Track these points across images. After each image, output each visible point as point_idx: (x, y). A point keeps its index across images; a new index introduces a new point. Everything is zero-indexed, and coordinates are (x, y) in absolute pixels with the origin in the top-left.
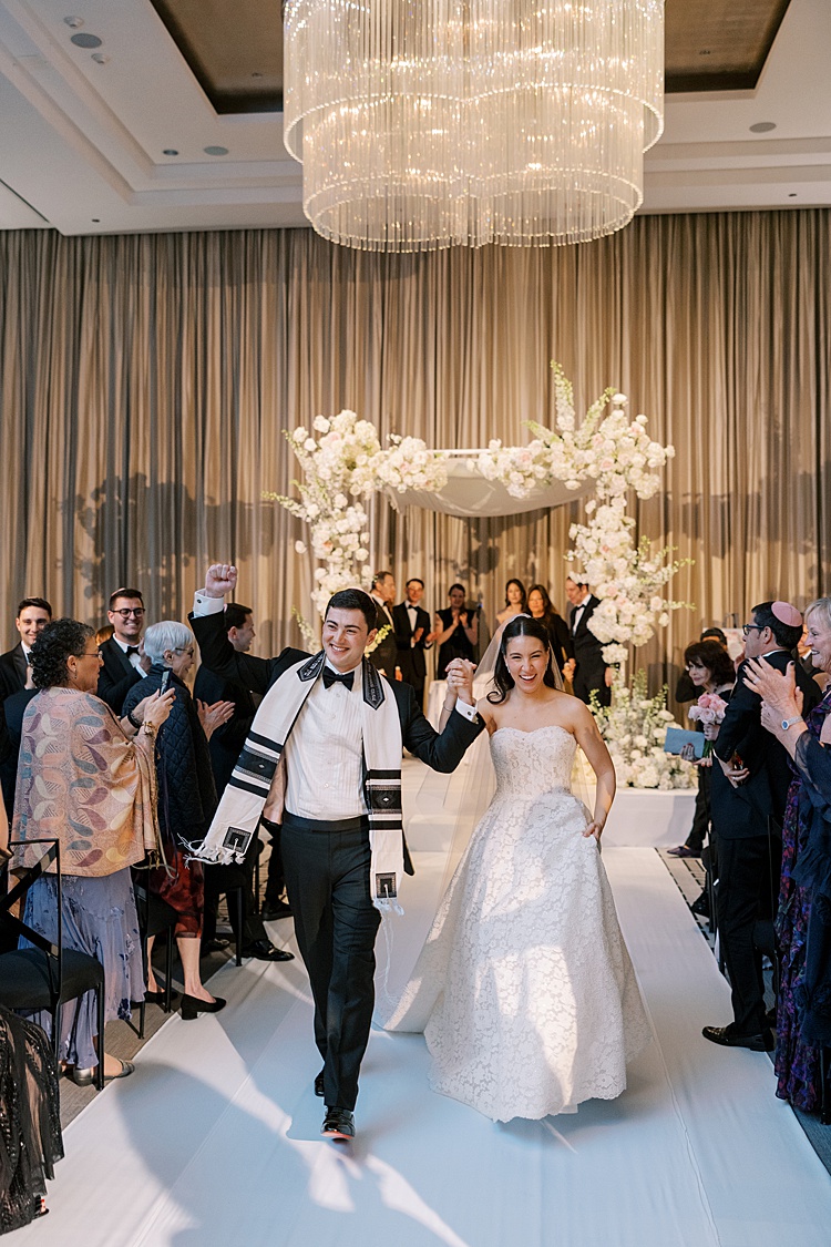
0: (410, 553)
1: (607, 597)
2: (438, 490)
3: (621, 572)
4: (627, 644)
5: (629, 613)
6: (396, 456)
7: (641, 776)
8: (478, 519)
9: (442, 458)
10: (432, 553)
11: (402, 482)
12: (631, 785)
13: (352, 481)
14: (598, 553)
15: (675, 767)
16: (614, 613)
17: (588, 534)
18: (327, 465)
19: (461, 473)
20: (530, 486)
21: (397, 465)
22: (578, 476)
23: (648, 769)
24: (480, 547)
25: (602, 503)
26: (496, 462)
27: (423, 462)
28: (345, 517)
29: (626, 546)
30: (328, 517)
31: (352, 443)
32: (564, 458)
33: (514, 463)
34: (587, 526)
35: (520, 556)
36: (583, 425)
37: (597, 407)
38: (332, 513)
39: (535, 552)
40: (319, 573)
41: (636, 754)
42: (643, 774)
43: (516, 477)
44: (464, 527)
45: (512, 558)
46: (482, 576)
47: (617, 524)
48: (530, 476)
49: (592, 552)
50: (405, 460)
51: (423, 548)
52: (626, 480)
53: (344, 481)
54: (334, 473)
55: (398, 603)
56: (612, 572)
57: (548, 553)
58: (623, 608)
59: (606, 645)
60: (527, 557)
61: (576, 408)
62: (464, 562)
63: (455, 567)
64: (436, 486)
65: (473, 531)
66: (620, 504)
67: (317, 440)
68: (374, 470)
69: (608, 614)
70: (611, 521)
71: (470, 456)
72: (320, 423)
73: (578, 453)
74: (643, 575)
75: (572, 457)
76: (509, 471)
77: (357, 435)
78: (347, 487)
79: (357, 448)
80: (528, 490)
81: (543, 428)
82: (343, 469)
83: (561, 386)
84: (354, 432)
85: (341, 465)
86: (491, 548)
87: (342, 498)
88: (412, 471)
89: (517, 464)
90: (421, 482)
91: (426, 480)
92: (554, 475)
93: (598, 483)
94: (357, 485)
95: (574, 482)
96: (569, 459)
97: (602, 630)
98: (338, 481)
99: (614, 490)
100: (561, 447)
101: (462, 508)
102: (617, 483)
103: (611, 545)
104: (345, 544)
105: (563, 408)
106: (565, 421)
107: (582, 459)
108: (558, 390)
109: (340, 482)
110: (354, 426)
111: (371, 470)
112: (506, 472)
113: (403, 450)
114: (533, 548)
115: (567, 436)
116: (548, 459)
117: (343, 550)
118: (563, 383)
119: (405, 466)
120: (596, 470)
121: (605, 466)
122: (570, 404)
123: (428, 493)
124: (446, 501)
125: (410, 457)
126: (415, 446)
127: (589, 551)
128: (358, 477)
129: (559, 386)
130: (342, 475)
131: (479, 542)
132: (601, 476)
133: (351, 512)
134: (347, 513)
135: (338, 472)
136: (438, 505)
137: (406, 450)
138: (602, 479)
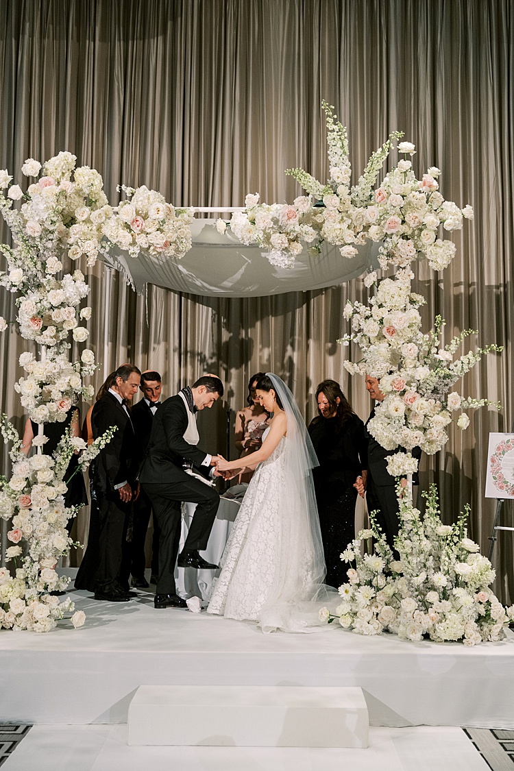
0: (152, 345)
1: (393, 392)
2: (181, 256)
3: (408, 361)
4: (417, 452)
5: (422, 413)
6: (127, 211)
7: (440, 627)
8: (229, 300)
9: (185, 215)
10: (177, 344)
11: (134, 243)
12: (426, 636)
13: (71, 241)
14: (381, 337)
15: (483, 613)
16: (401, 413)
17: (368, 313)
18: (37, 219)
19: (211, 238)
20: (296, 252)
21: (129, 219)
22: (355, 241)
23: (448, 616)
24: (230, 338)
26: (253, 222)
27: (161, 216)
28: (60, 287)
29: (415, 328)
30: (39, 286)
31: (69, 192)
32: (339, 216)
33: (276, 221)
34: (365, 303)
35: (276, 350)
36: (361, 179)
37: (379, 156)
38: (44, 281)
39: (293, 345)
40: (26, 358)
41: (432, 597)
42: (443, 624)
43: (278, 239)
44: (213, 315)
45: (266, 352)
46: (233, 371)
47: (402, 301)
48: (295, 239)
49: (372, 335)
50: (137, 214)
51: (166, 339)
52: (416, 246)
53: (60, 240)
54: (46, 230)
55: (137, 400)
56: (398, 361)
57: (308, 346)
58: (414, 406)
59: (392, 453)
60: (284, 351)
61: (352, 158)
62: (213, 355)
63: (203, 360)
64: (177, 250)
65: (223, 320)
66: (405, 277)
67: (25, 188)
68: (99, 229)
69: (394, 414)
70: (396, 297)
71: (221, 215)
72: (30, 167)
73: (354, 211)
74: (435, 365)
75: (349, 217)
76: (269, 233)
77: (77, 183)
78: (63, 247)
79: (77, 199)
80: (293, 258)
81: (312, 179)
82: (57, 224)
83: (334, 131)
84: (72, 179)
85: (55, 219)
86: (242, 339)
87: (56, 262)
88: (146, 229)
89: (280, 224)
90: (158, 244)
91: (164, 241)
92: (327, 238)
93: (381, 249)
94: (77, 247)
95: (351, 248)
96: (345, 218)
97: (385, 434)
98: (52, 240)
99: (399, 259)
100: (336, 201)
101: (211, 285)
102: (403, 250)
103: (396, 327)
104: (59, 320)
105: (337, 157)
106: (340, 171)
107: (361, 219)
108: (331, 136)
109: (53, 241)
110: (73, 172)
111: (94, 228)
112: (266, 234)
113: (135, 202)
114: (290, 340)
115: (343, 190)
116: (319, 219)
117: (57, 329)
118: (336, 128)
119: (138, 223)
120: (379, 232)
121: (390, 228)
122: (344, 153)
123: (167, 261)
124: (191, 275)
125: (144, 212)
126: (151, 197)
127: (369, 335)
128: (77, 236)
129: (331, 131)
130: (56, 232)
131: (230, 333)
132: (384, 241)
133: (68, 281)
134: (63, 281)
135: (51, 228)
136: (183, 282)
137: (140, 203)
138: (386, 245)
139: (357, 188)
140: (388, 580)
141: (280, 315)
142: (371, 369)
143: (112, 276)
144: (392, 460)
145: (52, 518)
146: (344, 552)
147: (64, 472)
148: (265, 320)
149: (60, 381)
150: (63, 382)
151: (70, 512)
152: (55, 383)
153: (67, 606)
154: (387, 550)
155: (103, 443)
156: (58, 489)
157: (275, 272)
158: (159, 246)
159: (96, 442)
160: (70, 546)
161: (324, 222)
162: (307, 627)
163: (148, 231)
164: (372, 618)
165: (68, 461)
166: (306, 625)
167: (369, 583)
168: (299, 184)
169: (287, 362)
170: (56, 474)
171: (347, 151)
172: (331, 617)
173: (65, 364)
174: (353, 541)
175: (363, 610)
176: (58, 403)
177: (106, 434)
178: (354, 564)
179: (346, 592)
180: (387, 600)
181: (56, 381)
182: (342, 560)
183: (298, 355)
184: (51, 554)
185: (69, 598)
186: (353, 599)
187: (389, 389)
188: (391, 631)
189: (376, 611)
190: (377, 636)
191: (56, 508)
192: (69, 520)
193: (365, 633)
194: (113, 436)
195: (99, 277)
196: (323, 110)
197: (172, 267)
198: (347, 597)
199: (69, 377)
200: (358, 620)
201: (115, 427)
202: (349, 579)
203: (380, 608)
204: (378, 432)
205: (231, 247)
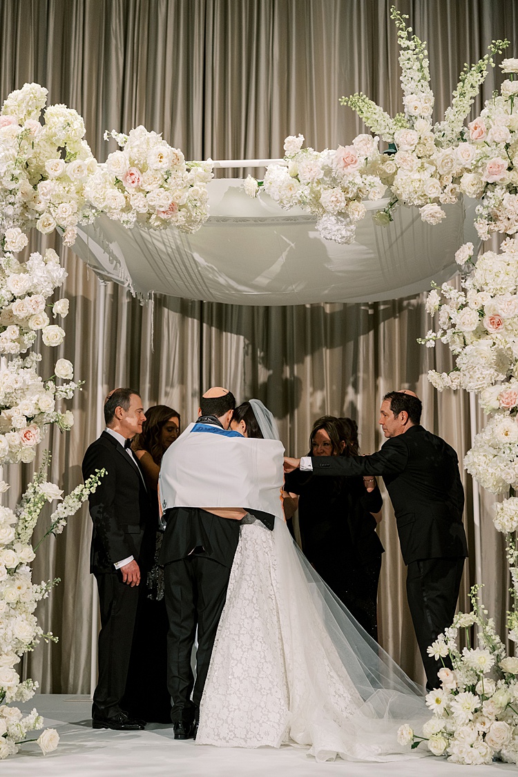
1: (500, 410)
6: (117, 160)
10: (197, 386)
11: (128, 208)
14: (481, 332)
16: (514, 437)
20: (357, 218)
21: (120, 172)
22: (442, 197)
24: (270, 377)
25: (482, 247)
27: (165, 164)
28: (25, 270)
31: (37, 134)
32: (418, 163)
33: (328, 171)
35: (332, 394)
39: (355, 386)
43: (331, 198)
44: (246, 346)
45: (319, 396)
47: (511, 279)
48: (356, 198)
49: (469, 332)
50: (132, 164)
51: (183, 380)
54: (5, 189)
56: (506, 366)
60: (344, 394)
61: (435, 85)
64: (190, 220)
65: (260, 354)
66: (515, 248)
68: (79, 191)
69: (504, 439)
70: (502, 276)
73: (439, 155)
75: (432, 163)
76: (319, 191)
77: (48, 126)
78: (30, 217)
79: (48, 148)
80: (353, 227)
81: (379, 109)
82: (21, 181)
83: (408, 48)
84: (42, 121)
85: (17, 172)
86: (286, 379)
87: (19, 233)
88: (145, 185)
89: (333, 174)
90: (161, 206)
91: (170, 202)
92: (400, 195)
93: (479, 209)
94: (48, 215)
95: (436, 207)
96: (426, 165)
97: (490, 471)
98: (13, 204)
99: (506, 222)
100: (413, 137)
101: (239, 282)
102: (512, 208)
103: (503, 315)
104: (22, 315)
105: (413, 84)
106: (418, 98)
107: (450, 164)
108: (404, 55)
109: (16, 206)
110: (43, 111)
111: (73, 188)
112: (314, 193)
113: (129, 149)
114: (352, 379)
115: (424, 126)
116: (389, 168)
117: (21, 330)
118: (411, 44)
119: (133, 177)
120: (475, 182)
121: (491, 174)
122: (424, 78)
123: (178, 247)
124: (212, 268)
125: (142, 162)
126: (151, 140)
127: (464, 329)
128: (48, 197)
129: (405, 49)
130: (19, 194)
131: (269, 370)
132: (483, 198)
133: (36, 262)
134: (29, 263)
135: (12, 186)
136: (201, 280)
137: (136, 149)
138: (485, 202)
139: (443, 125)
140: (499, 686)
141: (337, 346)
142: (467, 379)
143: (108, 297)
144: (502, 509)
145: (12, 594)
146: (433, 644)
147: (30, 532)
148: (316, 354)
149: (24, 402)
150: (28, 402)
151: (39, 590)
152: (17, 404)
153: (32, 721)
154: (495, 642)
155: (86, 492)
156: (22, 555)
157: (329, 260)
158: (163, 209)
159: (77, 491)
160: (39, 639)
161: (395, 173)
162: (380, 754)
163: (148, 188)
164: (477, 740)
165: (35, 516)
166: (380, 751)
167: (472, 689)
168: (361, 119)
169: (348, 408)
170: (19, 534)
171: (428, 76)
172: (416, 740)
173: (32, 378)
174: (446, 629)
175: (463, 728)
176: (22, 433)
177: (90, 480)
178: (447, 662)
179: (438, 701)
180: (498, 712)
181: (18, 401)
182: (430, 656)
183: (363, 399)
184: (10, 648)
185: (35, 709)
186: (448, 713)
187: (496, 405)
188: (505, 758)
189: (482, 729)
190: (485, 766)
191: (18, 583)
192: (38, 602)
193: (468, 761)
194: (100, 483)
195: (92, 298)
196: (393, 21)
197: (185, 257)
198: (438, 709)
199: (37, 396)
200: (456, 742)
201: (103, 470)
202: (441, 682)
203: (488, 725)
204: (480, 468)
205: (265, 225)
